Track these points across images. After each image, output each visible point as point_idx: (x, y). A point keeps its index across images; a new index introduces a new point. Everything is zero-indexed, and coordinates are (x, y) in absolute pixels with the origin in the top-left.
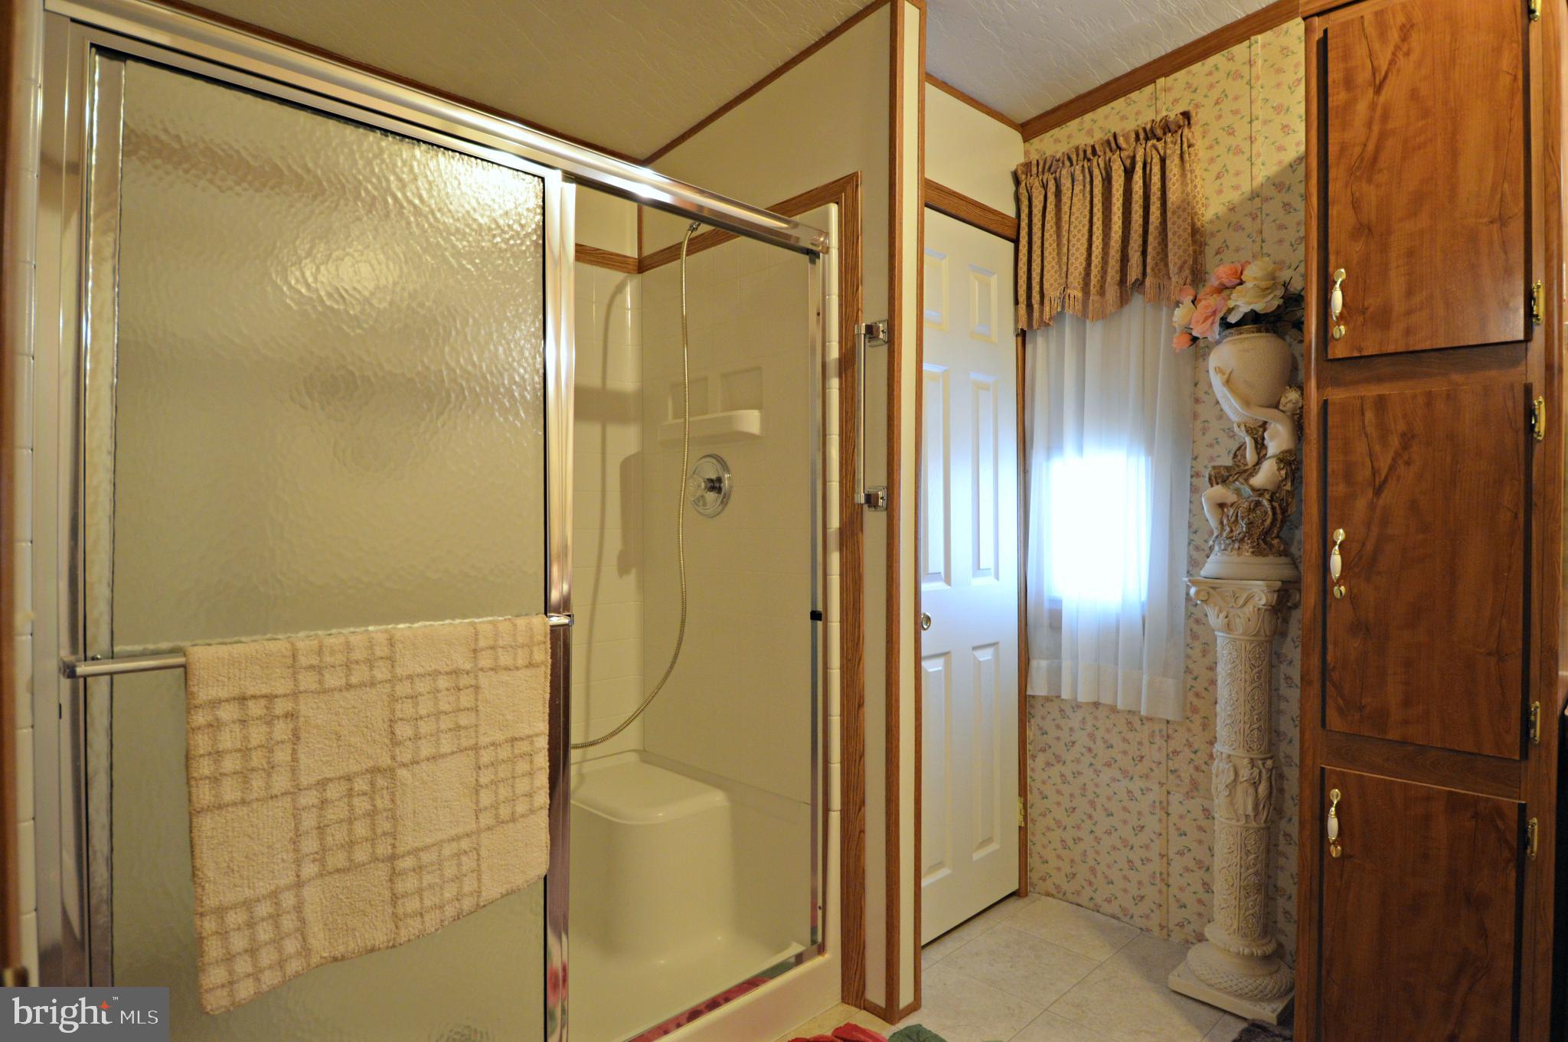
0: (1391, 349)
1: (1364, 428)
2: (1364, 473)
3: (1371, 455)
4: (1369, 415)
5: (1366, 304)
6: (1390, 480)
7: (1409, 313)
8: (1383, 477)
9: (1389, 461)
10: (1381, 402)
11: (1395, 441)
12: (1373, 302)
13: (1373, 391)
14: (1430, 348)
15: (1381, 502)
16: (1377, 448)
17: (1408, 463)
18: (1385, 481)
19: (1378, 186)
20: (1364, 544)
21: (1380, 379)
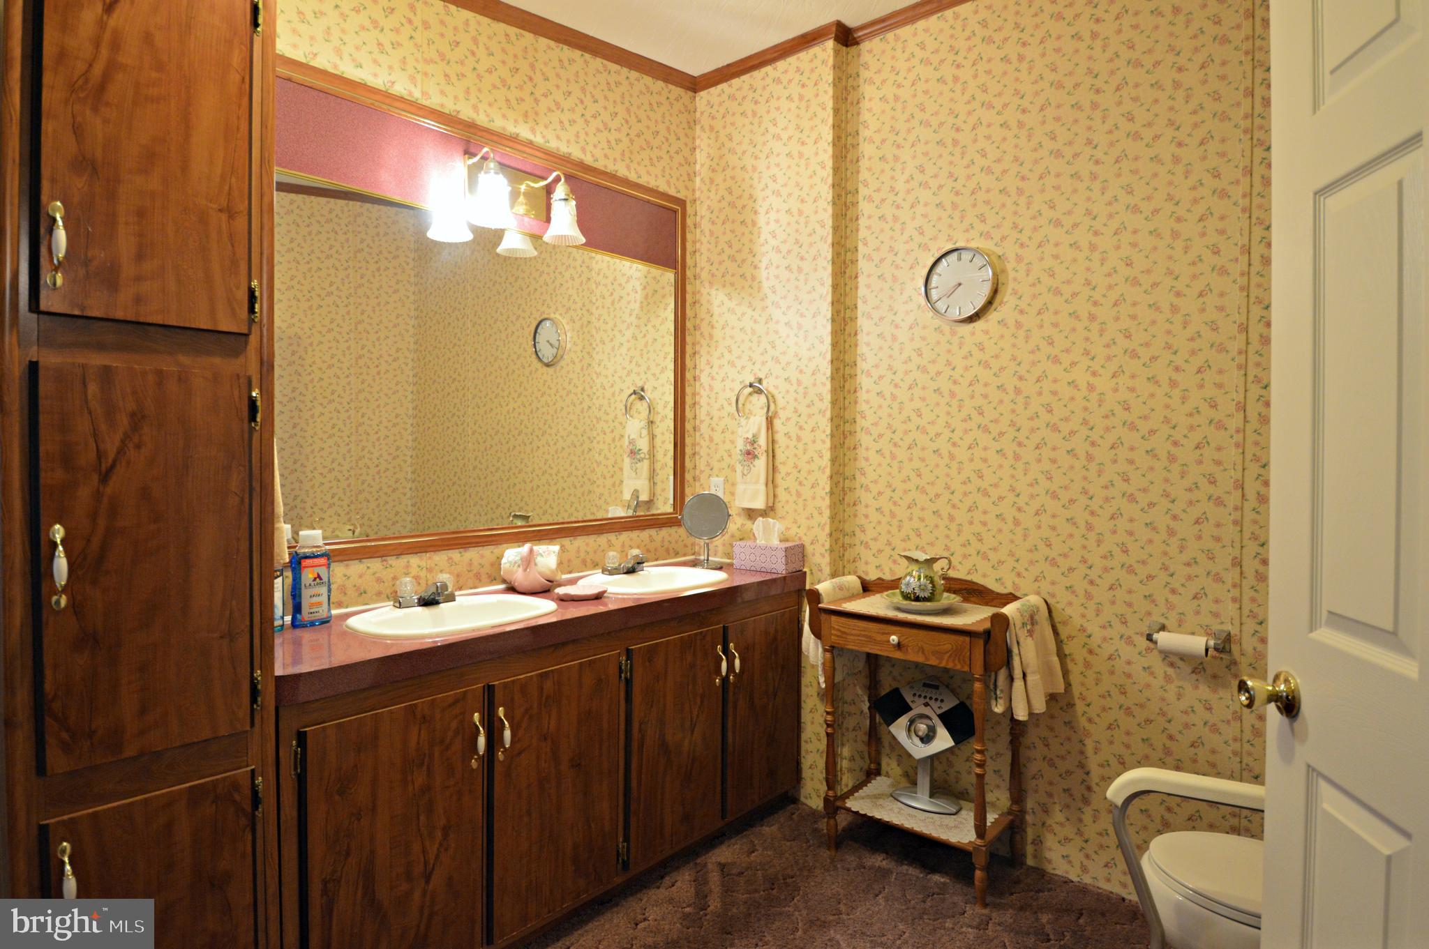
0: (120, 315)
1: (87, 402)
2: (86, 457)
3: (95, 434)
4: (93, 388)
5: (89, 255)
6: (118, 466)
7: (138, 279)
8: (110, 461)
9: (117, 444)
10: (106, 374)
11: (124, 421)
12: (99, 255)
13: (97, 360)
14: (161, 322)
15: (108, 490)
16: (103, 427)
17: (138, 447)
18: (113, 466)
19: (106, 121)
20: (89, 540)
21: (101, 347)
